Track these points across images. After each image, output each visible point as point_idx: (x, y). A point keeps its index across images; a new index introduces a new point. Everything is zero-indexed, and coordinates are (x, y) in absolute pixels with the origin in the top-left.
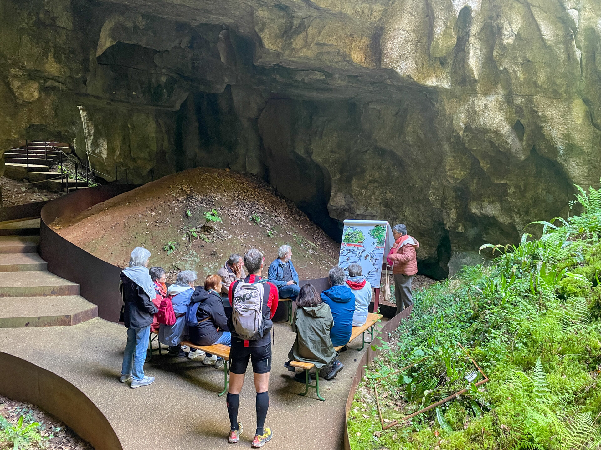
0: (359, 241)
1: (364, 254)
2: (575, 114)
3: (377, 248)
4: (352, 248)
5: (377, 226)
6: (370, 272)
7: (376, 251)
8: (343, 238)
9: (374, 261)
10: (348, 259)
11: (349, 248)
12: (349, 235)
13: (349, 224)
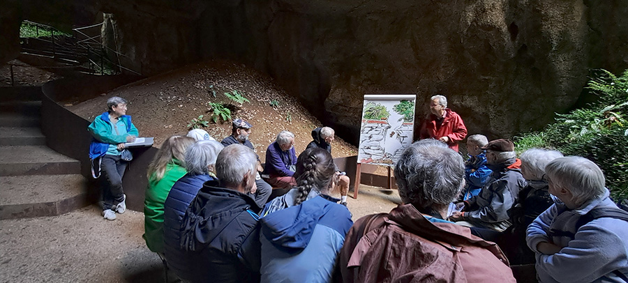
0: (383, 117)
1: (389, 131)
2: (575, 13)
3: (404, 125)
4: (374, 125)
5: (403, 101)
6: (398, 150)
7: (404, 128)
8: (363, 114)
9: (402, 138)
10: (370, 137)
11: (371, 125)
12: (370, 111)
13: (369, 99)
